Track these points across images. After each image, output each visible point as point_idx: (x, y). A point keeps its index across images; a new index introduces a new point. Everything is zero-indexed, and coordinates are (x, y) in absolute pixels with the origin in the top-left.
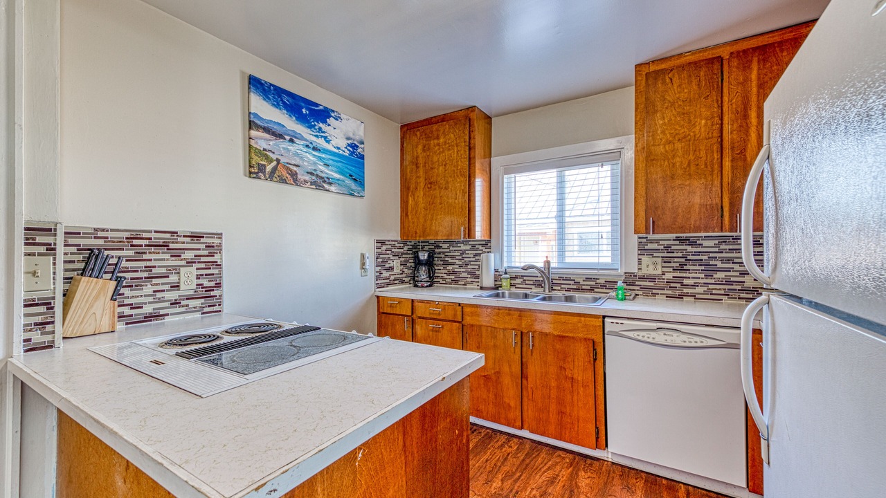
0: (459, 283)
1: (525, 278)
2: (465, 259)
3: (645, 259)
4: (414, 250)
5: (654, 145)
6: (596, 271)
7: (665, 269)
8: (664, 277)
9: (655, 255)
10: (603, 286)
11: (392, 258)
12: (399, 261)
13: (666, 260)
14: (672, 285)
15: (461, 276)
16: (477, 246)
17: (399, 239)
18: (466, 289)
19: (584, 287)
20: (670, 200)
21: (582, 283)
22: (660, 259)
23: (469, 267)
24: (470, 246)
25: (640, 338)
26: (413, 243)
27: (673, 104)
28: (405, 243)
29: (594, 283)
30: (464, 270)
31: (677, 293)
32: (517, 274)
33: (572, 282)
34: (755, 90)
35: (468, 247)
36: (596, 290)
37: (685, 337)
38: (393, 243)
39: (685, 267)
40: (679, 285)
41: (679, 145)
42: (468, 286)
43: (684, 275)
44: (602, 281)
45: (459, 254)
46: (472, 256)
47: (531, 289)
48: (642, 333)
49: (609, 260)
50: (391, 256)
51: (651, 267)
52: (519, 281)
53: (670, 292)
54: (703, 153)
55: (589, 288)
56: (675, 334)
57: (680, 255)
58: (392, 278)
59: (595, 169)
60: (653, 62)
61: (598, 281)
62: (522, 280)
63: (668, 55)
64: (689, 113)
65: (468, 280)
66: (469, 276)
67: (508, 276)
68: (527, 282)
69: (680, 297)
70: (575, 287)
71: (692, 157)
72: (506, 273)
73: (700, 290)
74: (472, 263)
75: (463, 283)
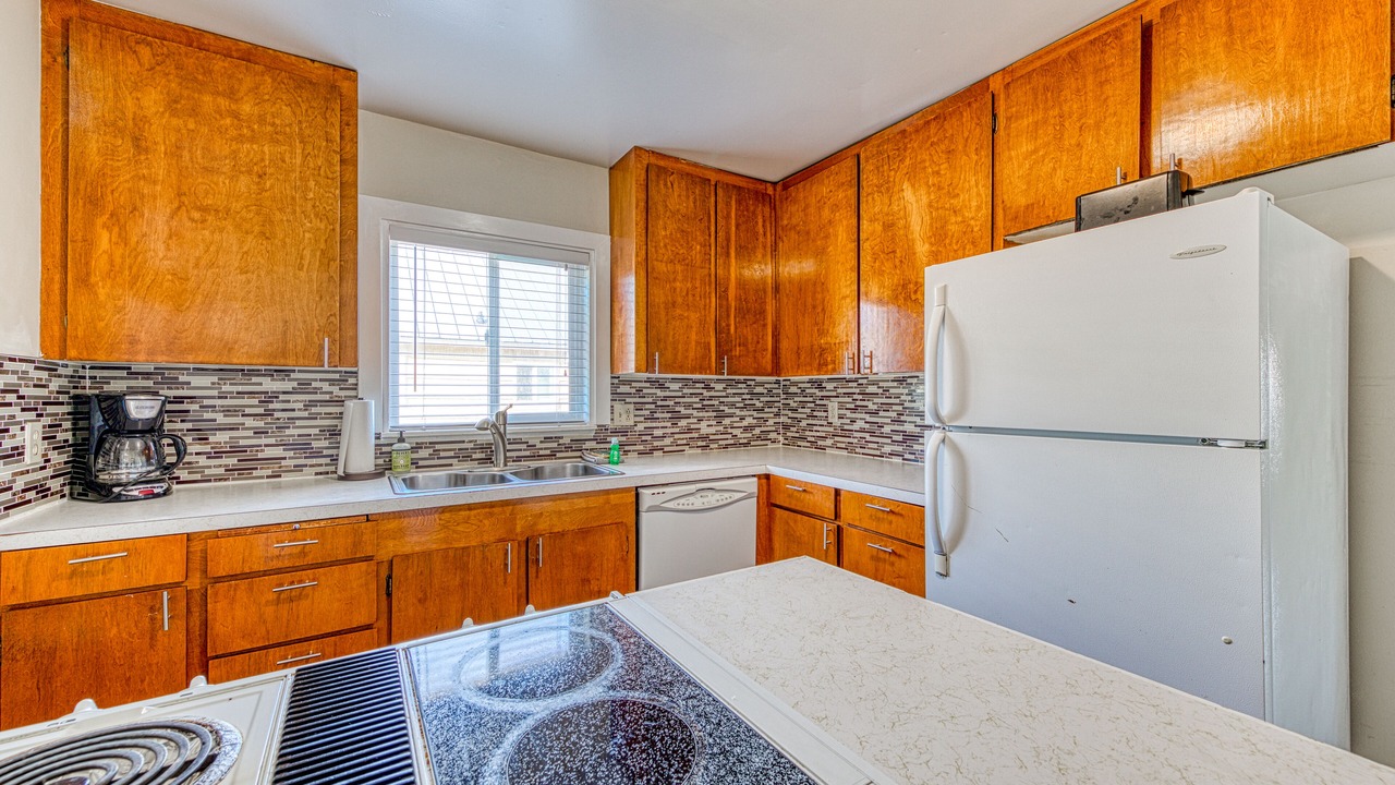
0: (255, 473)
1: (438, 447)
2: (277, 415)
3: (618, 406)
4: (73, 392)
5: (657, 260)
6: (555, 427)
7: (638, 419)
8: (636, 428)
9: (627, 400)
10: (568, 448)
11: (21, 416)
12: (39, 426)
13: (639, 407)
14: (644, 438)
15: (260, 455)
16: (314, 384)
17: (37, 354)
18: (279, 487)
19: (541, 452)
20: (672, 333)
21: (539, 446)
22: (632, 406)
23: (288, 432)
24: (295, 384)
25: (681, 507)
26: (69, 371)
27: (673, 214)
28: (52, 370)
29: (555, 445)
30: (272, 441)
31: (649, 447)
32: (419, 441)
33: (524, 446)
34: (733, 228)
35: (288, 386)
36: (558, 455)
37: (717, 496)
38: (24, 366)
39: (656, 415)
40: (649, 438)
41: (679, 268)
42: (285, 478)
43: (654, 425)
44: (566, 441)
45: (256, 402)
46: (301, 405)
47: (451, 465)
48: (682, 501)
49: (565, 409)
50: (15, 410)
51: (624, 416)
52: (424, 453)
53: (641, 447)
54: (698, 285)
55: (548, 452)
56: (710, 493)
57: (650, 400)
58: (19, 484)
59: (553, 270)
60: (653, 152)
61: (561, 441)
62: (431, 451)
63: (671, 154)
64: (687, 233)
65: (283, 463)
66: (291, 453)
67: (406, 445)
68: (442, 454)
69: (651, 452)
70: (528, 453)
71: (689, 285)
72: (401, 440)
73: (668, 441)
74: (298, 423)
75: (269, 472)
